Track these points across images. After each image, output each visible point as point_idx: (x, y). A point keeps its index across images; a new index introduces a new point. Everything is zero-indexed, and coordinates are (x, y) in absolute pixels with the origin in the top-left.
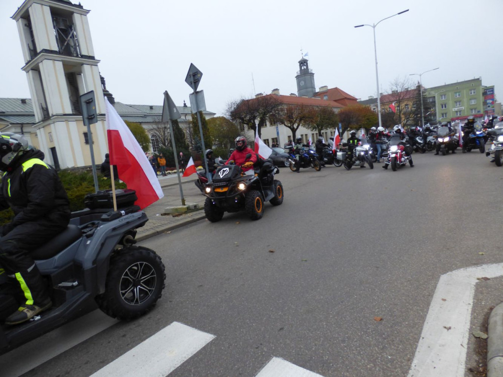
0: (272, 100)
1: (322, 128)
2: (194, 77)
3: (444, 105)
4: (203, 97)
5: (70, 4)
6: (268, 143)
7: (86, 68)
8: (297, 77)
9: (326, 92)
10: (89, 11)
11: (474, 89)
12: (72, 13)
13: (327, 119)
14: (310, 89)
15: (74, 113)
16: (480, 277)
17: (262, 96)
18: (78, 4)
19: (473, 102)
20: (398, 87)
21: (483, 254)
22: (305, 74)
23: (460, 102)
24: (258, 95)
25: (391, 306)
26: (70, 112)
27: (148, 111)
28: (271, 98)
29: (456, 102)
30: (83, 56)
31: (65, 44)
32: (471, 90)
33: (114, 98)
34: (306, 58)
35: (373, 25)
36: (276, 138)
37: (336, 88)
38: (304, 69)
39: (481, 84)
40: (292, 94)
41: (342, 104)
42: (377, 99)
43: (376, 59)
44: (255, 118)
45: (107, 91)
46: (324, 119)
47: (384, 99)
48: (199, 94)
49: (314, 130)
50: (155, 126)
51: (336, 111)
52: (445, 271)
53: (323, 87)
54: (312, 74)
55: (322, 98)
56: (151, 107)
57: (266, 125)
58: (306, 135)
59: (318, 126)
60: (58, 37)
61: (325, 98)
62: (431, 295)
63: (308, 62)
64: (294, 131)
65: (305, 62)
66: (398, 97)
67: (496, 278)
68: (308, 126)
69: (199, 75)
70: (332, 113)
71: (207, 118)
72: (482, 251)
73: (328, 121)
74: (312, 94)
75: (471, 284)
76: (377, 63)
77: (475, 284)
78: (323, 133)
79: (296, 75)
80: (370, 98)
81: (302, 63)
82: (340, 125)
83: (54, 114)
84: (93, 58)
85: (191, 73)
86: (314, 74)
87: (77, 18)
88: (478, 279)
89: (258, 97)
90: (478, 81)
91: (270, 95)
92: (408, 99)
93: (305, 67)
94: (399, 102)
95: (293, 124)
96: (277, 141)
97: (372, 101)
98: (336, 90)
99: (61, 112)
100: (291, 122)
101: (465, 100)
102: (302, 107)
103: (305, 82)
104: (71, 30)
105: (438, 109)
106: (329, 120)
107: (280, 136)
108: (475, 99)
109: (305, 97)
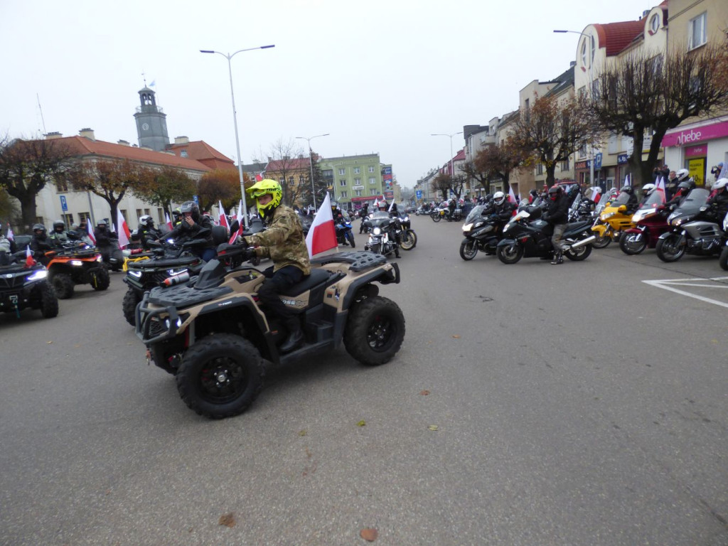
1: (168, 200)
3: (343, 182)
8: (137, 115)
9: (184, 146)
11: (373, 166)
13: (175, 188)
14: (160, 138)
19: (372, 181)
22: (149, 112)
23: (359, 179)
24: (50, 134)
29: (355, 179)
32: (369, 167)
34: (152, 88)
35: (227, 55)
36: (87, 214)
37: (201, 142)
38: (149, 105)
39: (379, 161)
40: (121, 141)
41: (210, 167)
43: (234, 106)
51: (194, 176)
53: (181, 137)
54: (162, 116)
55: (178, 155)
57: (66, 189)
59: (162, 198)
61: (183, 155)
63: (155, 95)
64: (113, 203)
65: (149, 95)
68: (146, 195)
73: (176, 190)
74: (163, 146)
76: (235, 112)
79: (135, 112)
80: (256, 162)
81: (144, 95)
86: (165, 115)
89: (50, 137)
90: (375, 157)
91: (75, 137)
92: (296, 170)
93: (150, 102)
95: (111, 192)
98: (201, 144)
100: (107, 188)
101: (365, 178)
103: (150, 124)
105: (336, 186)
106: (179, 189)
107: (94, 210)
108: (374, 177)
109: (147, 149)
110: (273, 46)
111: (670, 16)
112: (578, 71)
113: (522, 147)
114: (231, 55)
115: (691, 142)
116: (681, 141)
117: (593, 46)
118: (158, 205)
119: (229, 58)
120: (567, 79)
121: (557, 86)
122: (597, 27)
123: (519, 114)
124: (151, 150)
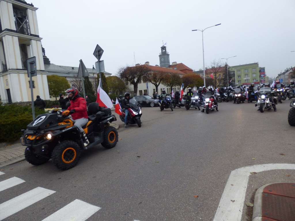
0: (145, 68)
1: (173, 85)
2: (98, 52)
3: (239, 76)
4: (103, 64)
5: (25, 3)
6: (142, 92)
7: (33, 42)
8: (160, 56)
9: (175, 65)
10: (38, 8)
11: (255, 69)
12: (27, 9)
14: (167, 63)
15: (24, 68)
16: (252, 172)
17: (139, 65)
18: (31, 4)
19: (254, 75)
20: (215, 65)
21: (254, 159)
22: (164, 54)
23: (247, 75)
25: (203, 189)
26: (21, 68)
27: (71, 70)
28: (144, 67)
29: (246, 75)
30: (31, 35)
31: (21, 27)
32: (253, 69)
33: (50, 61)
34: (165, 46)
36: (146, 90)
37: (181, 63)
38: (164, 52)
39: (258, 66)
40: (156, 65)
41: (184, 73)
42: (203, 71)
43: (203, 49)
44: (134, 78)
45: (46, 57)
46: (174, 80)
47: (207, 71)
48: (101, 62)
49: (168, 86)
50: (74, 79)
51: (181, 76)
52: (234, 169)
53: (174, 62)
54: (168, 55)
55: (173, 69)
56: (73, 68)
57: (141, 82)
59: (171, 84)
60: (16, 22)
61: (175, 69)
62: (225, 182)
63: (166, 48)
64: (157, 86)
65: (164, 48)
66: (214, 70)
67: (260, 173)
68: (165, 84)
69: (102, 52)
70: (179, 77)
71: (106, 76)
72: (254, 158)
73: (176, 81)
74: (168, 66)
75: (247, 176)
76: (204, 51)
77: (249, 176)
78: (173, 88)
80: (200, 70)
81: (163, 48)
82: (183, 84)
83: (10, 68)
84: (38, 36)
85: (97, 50)
86: (169, 55)
87: (29, 12)
88: (251, 173)
89: (137, 66)
90: (256, 64)
91: (144, 65)
92: (220, 72)
93: (164, 51)
94: (215, 73)
95: (157, 82)
96: (147, 92)
97: (201, 72)
98: (181, 65)
99: (15, 67)
100: (155, 81)
101: (250, 74)
102: (162, 73)
103: (164, 59)
104: (25, 18)
105: (236, 78)
106: (177, 81)
107: (149, 89)
108: (255, 74)
109: (164, 67)
110: (220, 24)
114: (203, 30)
118: (169, 87)
124: (165, 68)
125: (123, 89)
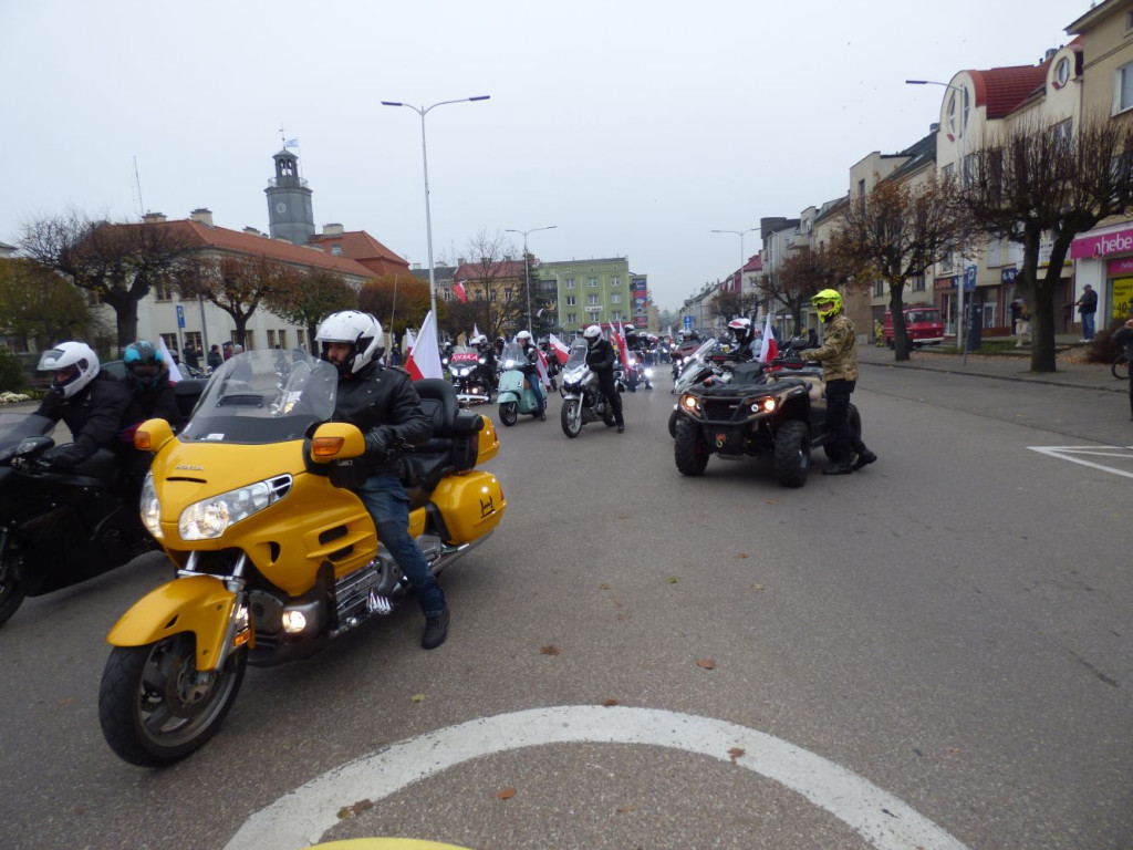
1: (317, 318)
3: (571, 300)
6: (175, 343)
8: (269, 191)
9: (335, 238)
11: (618, 276)
13: (328, 301)
14: (302, 226)
16: (353, 801)
17: (159, 220)
19: (616, 300)
22: (288, 187)
23: (596, 296)
24: (149, 216)
29: (590, 296)
32: (612, 277)
34: (292, 151)
35: (420, 110)
36: (198, 334)
37: (362, 233)
38: (288, 175)
39: (627, 269)
40: (248, 228)
41: (374, 270)
42: (427, 271)
43: (426, 184)
46: (321, 299)
47: (443, 273)
49: (298, 322)
51: (355, 283)
53: (332, 225)
54: (307, 192)
55: (328, 251)
57: (169, 297)
58: (282, 332)
59: (308, 314)
61: (336, 251)
63: (298, 162)
64: (240, 319)
65: (289, 161)
66: (486, 272)
68: (285, 310)
73: (330, 303)
74: (303, 237)
76: (428, 192)
79: (267, 186)
81: (282, 161)
86: (310, 191)
89: (151, 220)
90: (622, 262)
91: (186, 221)
93: (290, 172)
94: (487, 281)
95: (239, 303)
96: (199, 342)
98: (362, 238)
100: (230, 296)
101: (604, 294)
102: (264, 263)
103: (288, 206)
105: (561, 305)
106: (334, 302)
107: (208, 328)
108: (619, 294)
109: (284, 241)
110: (488, 97)
111: (1086, 61)
112: (942, 139)
113: (854, 254)
114: (425, 109)
115: (1117, 252)
116: (1101, 250)
117: (967, 104)
118: (302, 323)
119: (423, 113)
120: (924, 152)
121: (908, 162)
122: (973, 74)
123: (848, 203)
124: (290, 242)
125: (71, 323)
